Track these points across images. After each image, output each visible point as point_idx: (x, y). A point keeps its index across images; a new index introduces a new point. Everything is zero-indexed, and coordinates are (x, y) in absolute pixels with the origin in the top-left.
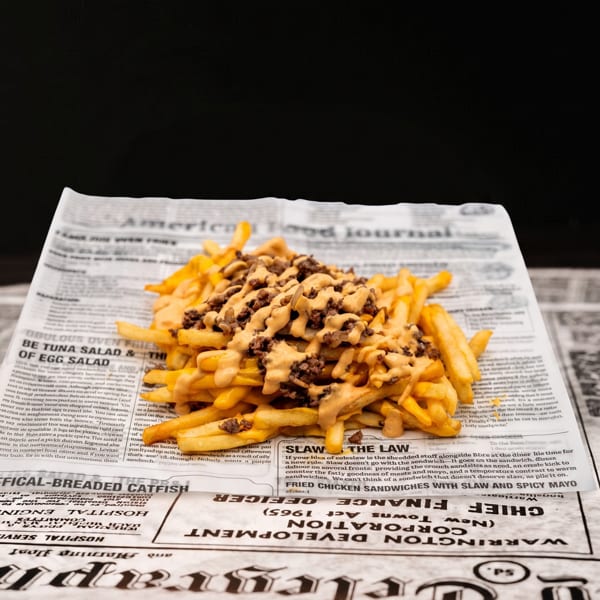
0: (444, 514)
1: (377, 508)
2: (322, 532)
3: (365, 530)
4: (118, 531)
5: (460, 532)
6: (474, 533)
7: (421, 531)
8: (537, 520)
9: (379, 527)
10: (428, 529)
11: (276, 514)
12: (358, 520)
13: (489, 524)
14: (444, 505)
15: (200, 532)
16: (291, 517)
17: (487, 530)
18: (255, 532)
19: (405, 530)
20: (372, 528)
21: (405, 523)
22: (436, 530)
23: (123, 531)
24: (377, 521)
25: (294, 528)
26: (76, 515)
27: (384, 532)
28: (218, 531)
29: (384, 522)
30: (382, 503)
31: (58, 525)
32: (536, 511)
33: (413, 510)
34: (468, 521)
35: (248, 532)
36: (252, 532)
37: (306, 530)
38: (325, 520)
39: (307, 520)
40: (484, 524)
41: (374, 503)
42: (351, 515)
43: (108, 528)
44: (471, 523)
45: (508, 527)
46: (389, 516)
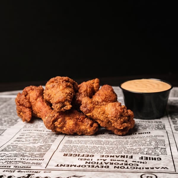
0: (132, 160)
1: (112, 158)
2: (95, 165)
3: (108, 165)
4: (35, 165)
5: (136, 165)
6: (141, 165)
7: (125, 165)
8: (159, 162)
9: (112, 164)
10: (127, 164)
11: (82, 160)
12: (106, 162)
13: (145, 163)
14: (132, 157)
15: (59, 165)
16: (86, 161)
17: (144, 165)
18: (76, 165)
19: (120, 164)
20: (110, 164)
21: (120, 162)
22: (129, 165)
23: (36, 165)
24: (112, 162)
25: (87, 164)
26: (22, 160)
27: (114, 165)
28: (65, 165)
29: (114, 162)
30: (113, 156)
31: (17, 163)
32: (159, 159)
33: (123, 159)
34: (139, 162)
35: (74, 165)
36: (75, 165)
37: (91, 164)
38: (96, 162)
39: (91, 162)
40: (144, 163)
41: (111, 156)
42: (104, 160)
43: (32, 164)
44: (140, 163)
45: (151, 164)
46: (115, 160)
